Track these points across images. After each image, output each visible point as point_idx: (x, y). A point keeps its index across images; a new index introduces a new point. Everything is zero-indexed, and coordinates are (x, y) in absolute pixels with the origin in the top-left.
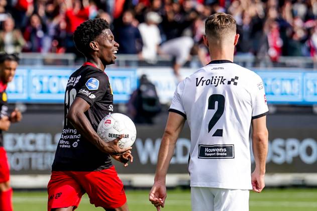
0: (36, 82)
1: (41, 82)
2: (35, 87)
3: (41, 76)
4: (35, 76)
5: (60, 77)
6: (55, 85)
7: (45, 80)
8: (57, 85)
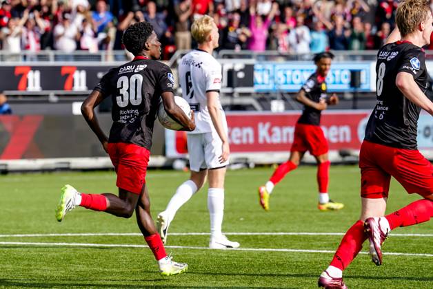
0: (280, 74)
1: (285, 75)
2: (280, 79)
3: (285, 70)
4: (279, 70)
5: (302, 70)
6: (297, 77)
7: (289, 73)
8: (299, 77)
